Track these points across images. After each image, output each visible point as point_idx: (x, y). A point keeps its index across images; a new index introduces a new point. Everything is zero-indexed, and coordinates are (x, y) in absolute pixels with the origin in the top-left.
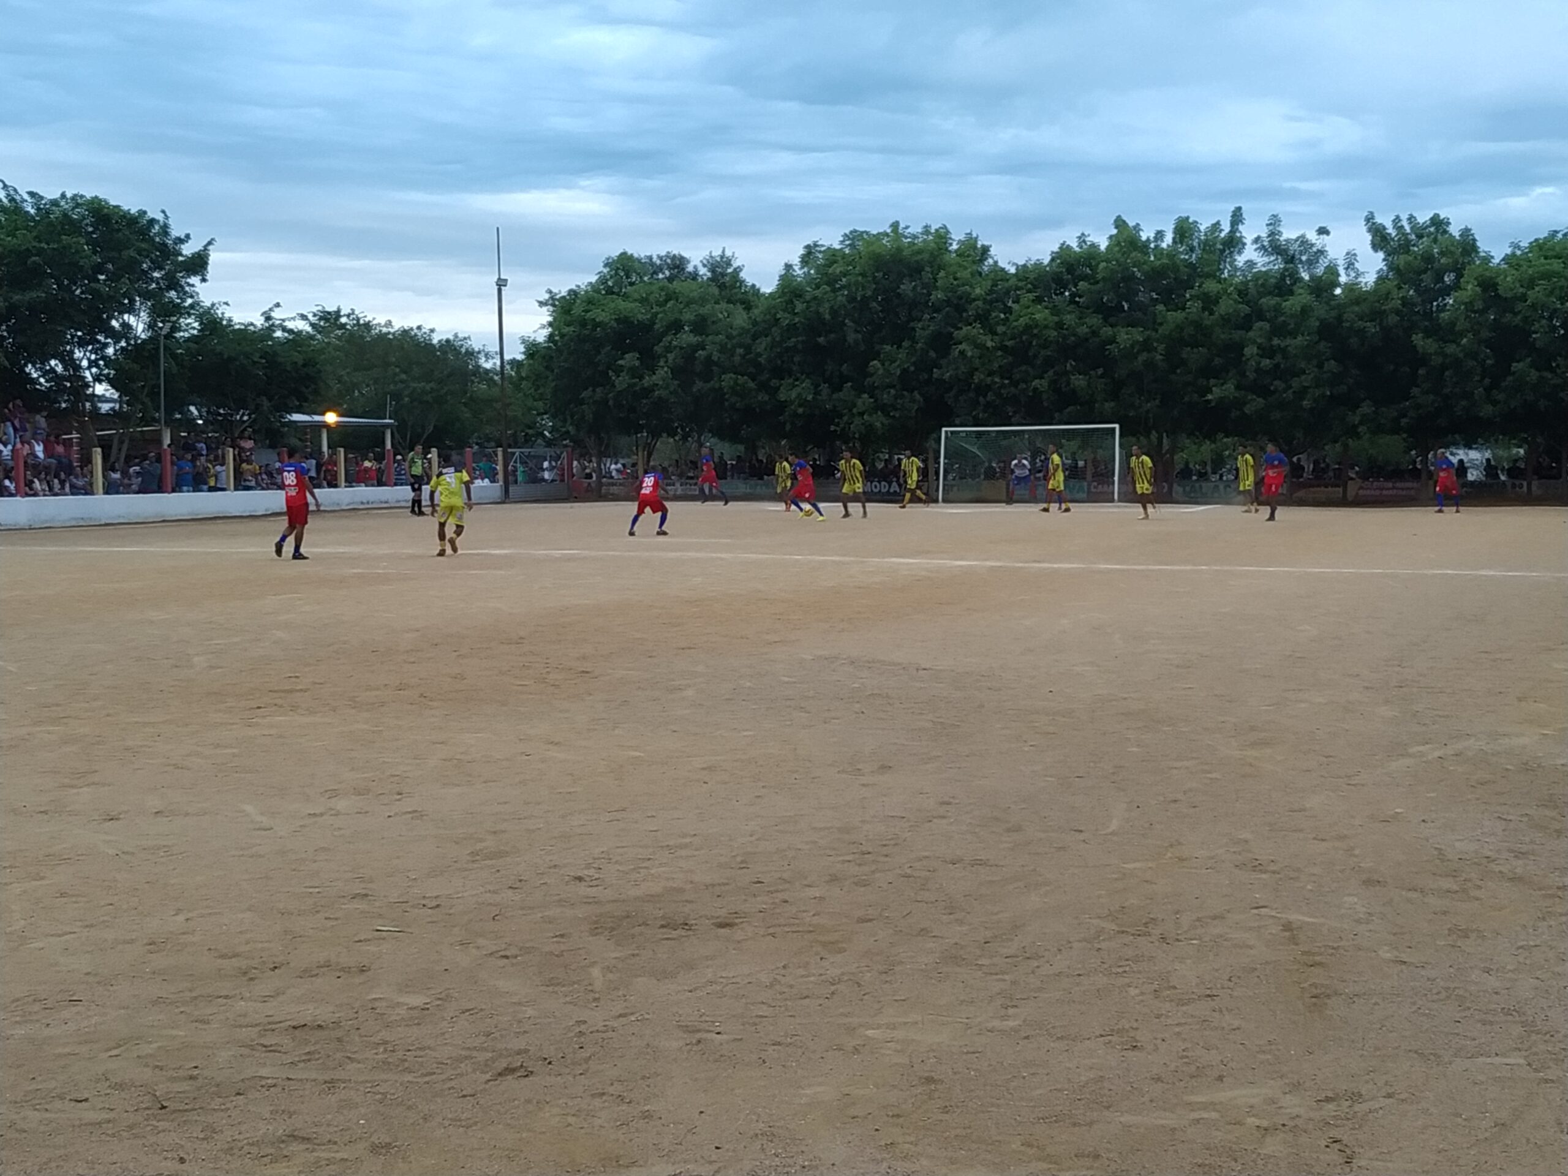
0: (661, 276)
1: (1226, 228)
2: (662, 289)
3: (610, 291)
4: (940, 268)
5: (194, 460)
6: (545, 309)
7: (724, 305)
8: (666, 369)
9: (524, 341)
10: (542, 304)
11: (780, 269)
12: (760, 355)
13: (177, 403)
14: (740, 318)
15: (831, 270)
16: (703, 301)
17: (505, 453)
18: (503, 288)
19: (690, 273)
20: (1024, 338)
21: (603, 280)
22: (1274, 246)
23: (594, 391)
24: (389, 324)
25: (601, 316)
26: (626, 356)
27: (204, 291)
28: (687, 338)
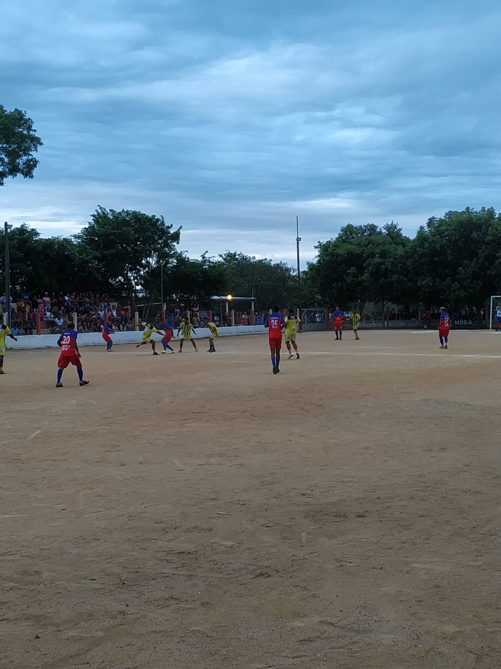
0: (366, 234)
2: (366, 239)
3: (344, 241)
4: (489, 225)
5: (174, 316)
6: (317, 249)
7: (393, 245)
8: (368, 273)
9: (308, 263)
10: (316, 247)
11: (418, 228)
12: (409, 266)
13: (168, 293)
14: (400, 251)
15: (440, 229)
16: (384, 243)
17: (300, 311)
18: (299, 242)
19: (378, 232)
21: (340, 237)
23: (337, 283)
24: (254, 258)
25: (340, 252)
26: (351, 268)
27: (179, 248)
28: (377, 260)
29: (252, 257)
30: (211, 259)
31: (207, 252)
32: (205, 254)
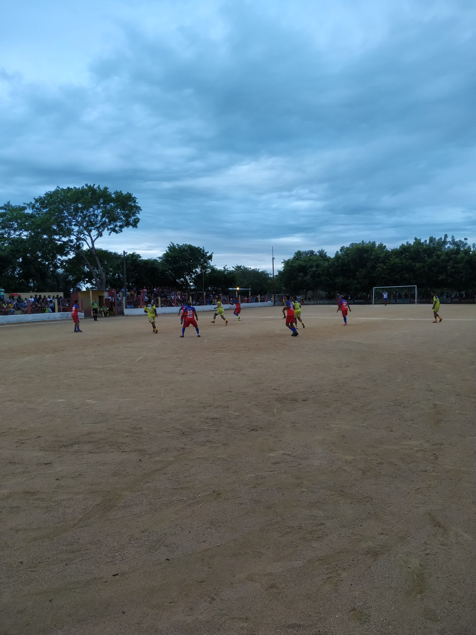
0: (308, 255)
1: (443, 238)
2: (308, 258)
3: (297, 259)
4: (373, 251)
5: (210, 298)
6: (283, 264)
7: (322, 261)
8: (309, 276)
9: (278, 271)
10: (282, 263)
11: (335, 252)
12: (330, 272)
13: (206, 287)
14: (326, 264)
15: (347, 252)
16: (318, 260)
17: (274, 295)
18: (273, 260)
19: (315, 254)
20: (393, 266)
21: (295, 257)
22: (454, 243)
23: (293, 281)
24: (250, 268)
25: (295, 265)
26: (301, 273)
27: (212, 263)
28: (314, 269)
29: (249, 268)
30: (228, 269)
31: (226, 265)
32: (225, 266)
